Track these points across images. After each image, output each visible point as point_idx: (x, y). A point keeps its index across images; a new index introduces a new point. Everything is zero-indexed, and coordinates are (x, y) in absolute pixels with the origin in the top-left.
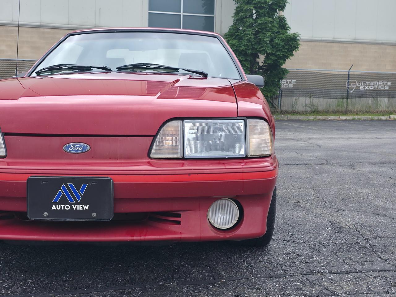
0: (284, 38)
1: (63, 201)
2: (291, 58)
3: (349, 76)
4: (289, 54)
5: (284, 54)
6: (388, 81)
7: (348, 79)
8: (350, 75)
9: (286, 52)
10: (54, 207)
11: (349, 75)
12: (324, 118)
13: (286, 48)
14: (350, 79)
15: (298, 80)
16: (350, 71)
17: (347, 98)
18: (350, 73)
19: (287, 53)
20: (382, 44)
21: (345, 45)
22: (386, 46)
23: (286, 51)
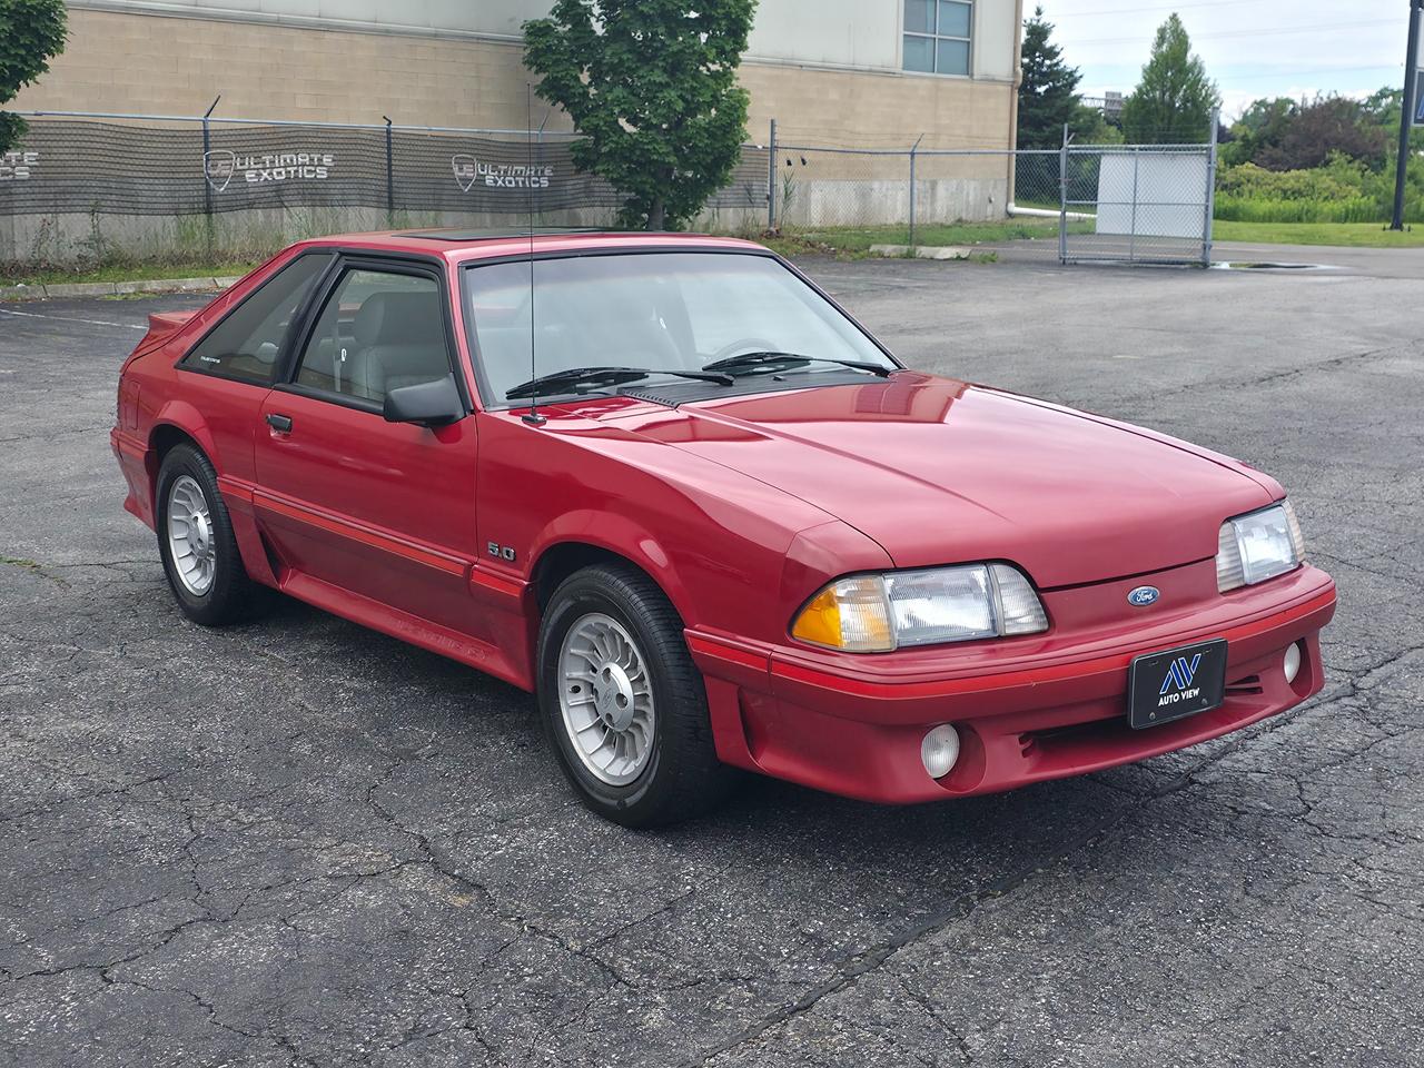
0: (13, 7)
1: (1173, 690)
2: (40, 77)
3: (206, 137)
4: (34, 64)
5: (15, 63)
6: (322, 151)
7: (207, 148)
8: (210, 133)
9: (21, 56)
10: (1161, 703)
11: (206, 131)
12: (168, 288)
13: (22, 42)
14: (210, 145)
15: (43, 150)
16: (209, 118)
17: (208, 212)
18: (211, 126)
19: (25, 61)
20: (279, 24)
21: (166, 24)
22: (292, 33)
23: (23, 52)
